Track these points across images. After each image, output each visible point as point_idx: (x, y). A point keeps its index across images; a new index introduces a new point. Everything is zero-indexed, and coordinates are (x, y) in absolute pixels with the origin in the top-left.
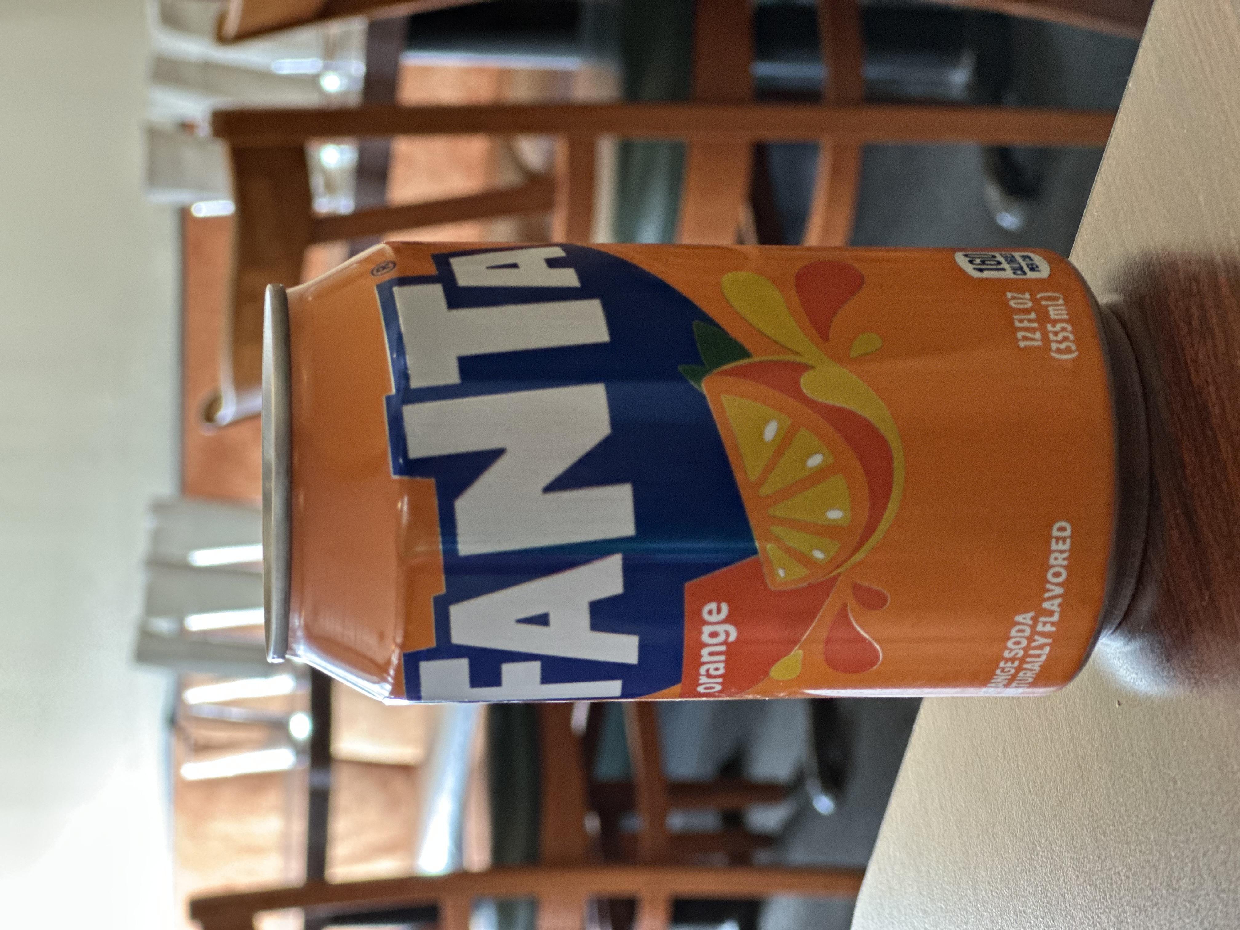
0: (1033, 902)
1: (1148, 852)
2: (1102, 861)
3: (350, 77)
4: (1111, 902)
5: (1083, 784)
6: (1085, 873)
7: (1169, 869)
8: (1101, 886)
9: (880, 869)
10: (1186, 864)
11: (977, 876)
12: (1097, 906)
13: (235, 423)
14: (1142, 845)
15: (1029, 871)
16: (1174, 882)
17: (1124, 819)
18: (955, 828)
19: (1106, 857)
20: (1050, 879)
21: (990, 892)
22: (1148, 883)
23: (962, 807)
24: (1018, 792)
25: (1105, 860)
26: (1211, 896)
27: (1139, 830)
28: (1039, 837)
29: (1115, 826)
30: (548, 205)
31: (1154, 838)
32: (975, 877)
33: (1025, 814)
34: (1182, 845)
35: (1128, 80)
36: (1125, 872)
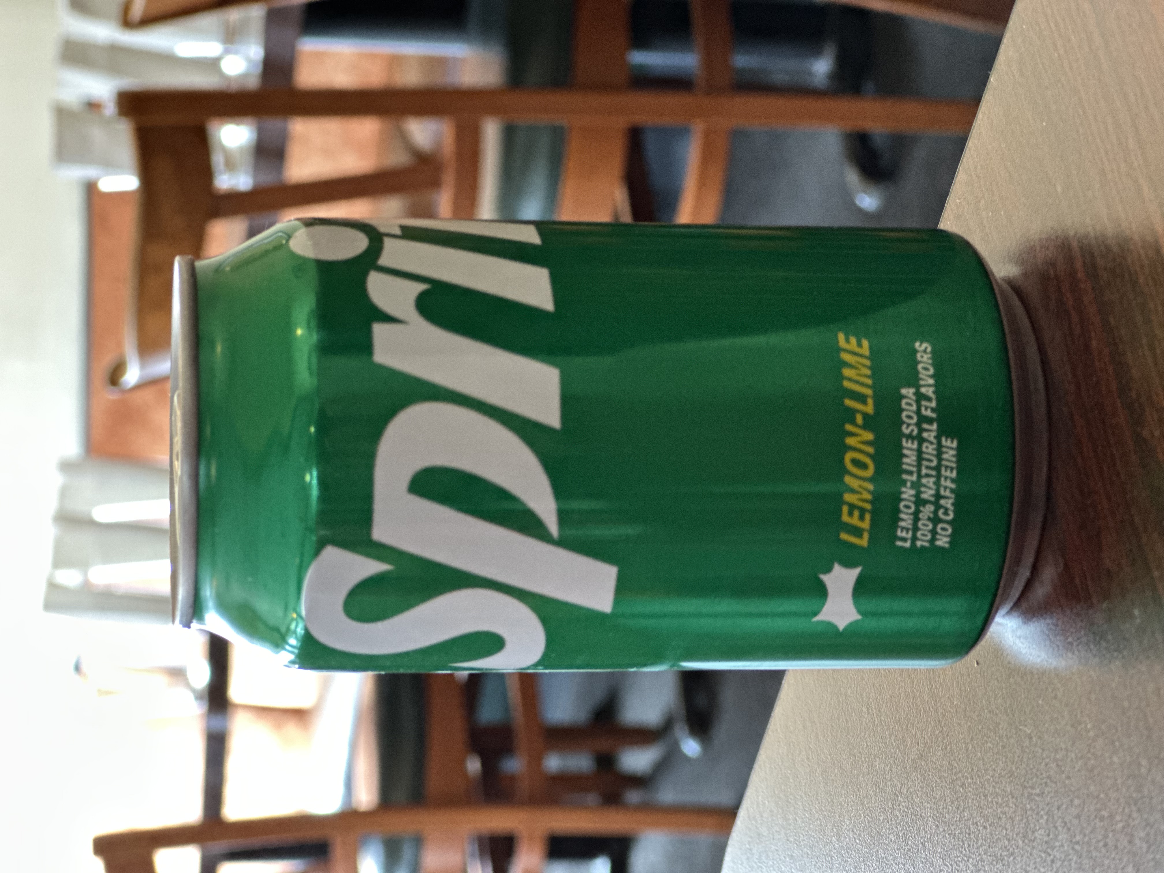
0: (894, 849)
1: (1004, 804)
2: (961, 812)
3: (249, 60)
4: (969, 850)
5: (943, 738)
6: (946, 822)
7: (1025, 820)
8: (959, 835)
9: (749, 817)
10: (1042, 817)
11: (842, 825)
12: (955, 855)
13: (138, 387)
14: (999, 797)
15: (891, 820)
16: (1030, 833)
17: (981, 773)
18: (821, 779)
19: (964, 808)
20: (911, 828)
21: (854, 840)
22: (1004, 834)
23: (828, 759)
24: (881, 745)
25: (963, 811)
26: (1066, 848)
27: (996, 783)
28: (901, 788)
29: (973, 779)
30: (435, 183)
31: (1011, 791)
32: (840, 825)
33: (887, 766)
34: (1037, 798)
35: (989, 74)
36: (983, 823)
